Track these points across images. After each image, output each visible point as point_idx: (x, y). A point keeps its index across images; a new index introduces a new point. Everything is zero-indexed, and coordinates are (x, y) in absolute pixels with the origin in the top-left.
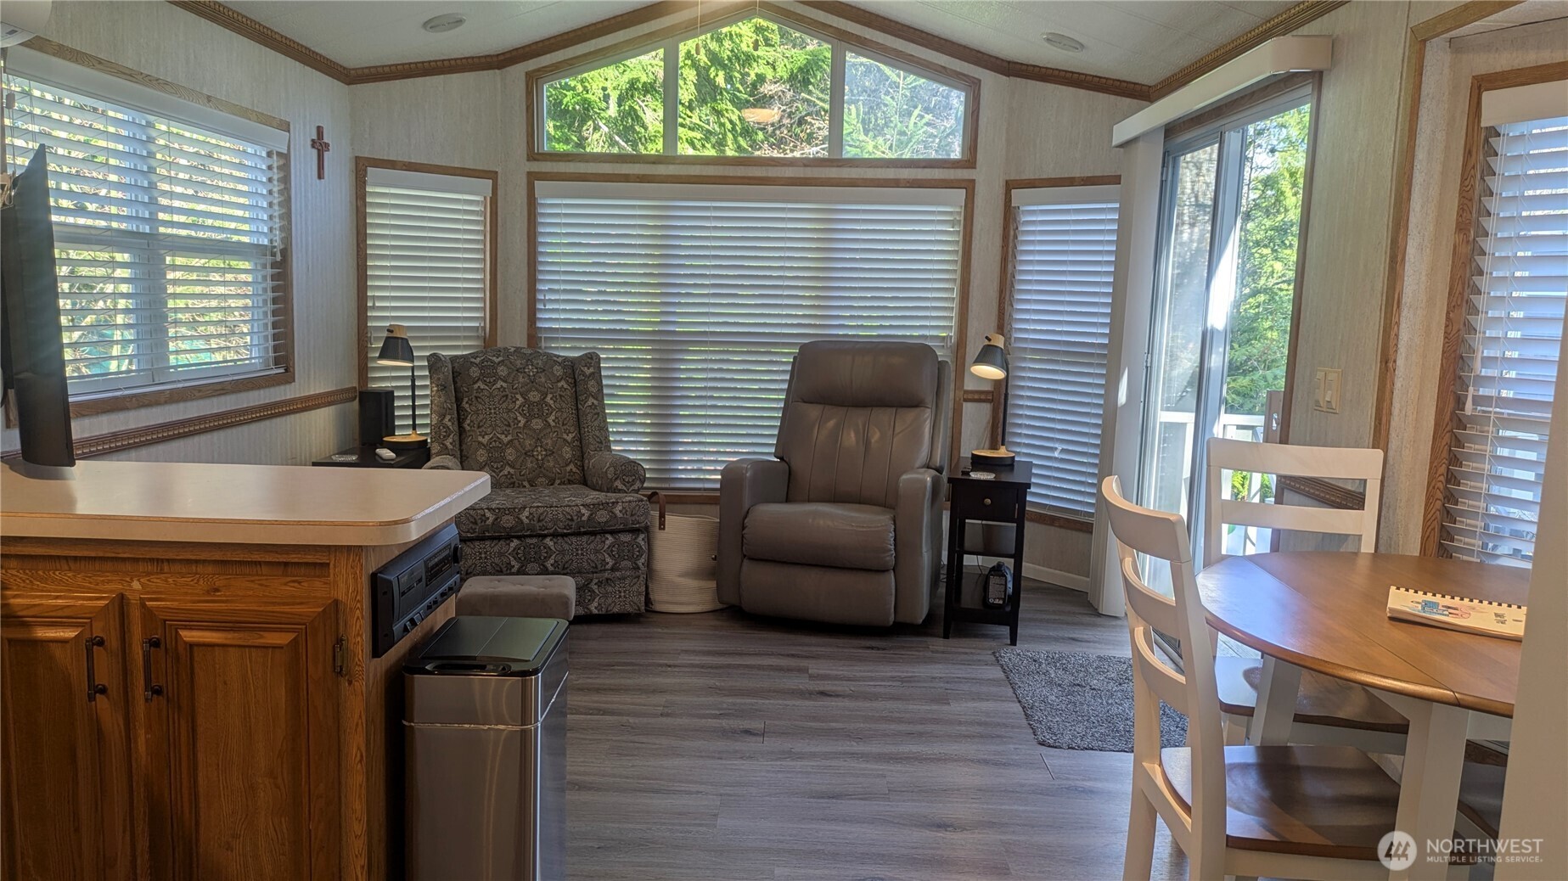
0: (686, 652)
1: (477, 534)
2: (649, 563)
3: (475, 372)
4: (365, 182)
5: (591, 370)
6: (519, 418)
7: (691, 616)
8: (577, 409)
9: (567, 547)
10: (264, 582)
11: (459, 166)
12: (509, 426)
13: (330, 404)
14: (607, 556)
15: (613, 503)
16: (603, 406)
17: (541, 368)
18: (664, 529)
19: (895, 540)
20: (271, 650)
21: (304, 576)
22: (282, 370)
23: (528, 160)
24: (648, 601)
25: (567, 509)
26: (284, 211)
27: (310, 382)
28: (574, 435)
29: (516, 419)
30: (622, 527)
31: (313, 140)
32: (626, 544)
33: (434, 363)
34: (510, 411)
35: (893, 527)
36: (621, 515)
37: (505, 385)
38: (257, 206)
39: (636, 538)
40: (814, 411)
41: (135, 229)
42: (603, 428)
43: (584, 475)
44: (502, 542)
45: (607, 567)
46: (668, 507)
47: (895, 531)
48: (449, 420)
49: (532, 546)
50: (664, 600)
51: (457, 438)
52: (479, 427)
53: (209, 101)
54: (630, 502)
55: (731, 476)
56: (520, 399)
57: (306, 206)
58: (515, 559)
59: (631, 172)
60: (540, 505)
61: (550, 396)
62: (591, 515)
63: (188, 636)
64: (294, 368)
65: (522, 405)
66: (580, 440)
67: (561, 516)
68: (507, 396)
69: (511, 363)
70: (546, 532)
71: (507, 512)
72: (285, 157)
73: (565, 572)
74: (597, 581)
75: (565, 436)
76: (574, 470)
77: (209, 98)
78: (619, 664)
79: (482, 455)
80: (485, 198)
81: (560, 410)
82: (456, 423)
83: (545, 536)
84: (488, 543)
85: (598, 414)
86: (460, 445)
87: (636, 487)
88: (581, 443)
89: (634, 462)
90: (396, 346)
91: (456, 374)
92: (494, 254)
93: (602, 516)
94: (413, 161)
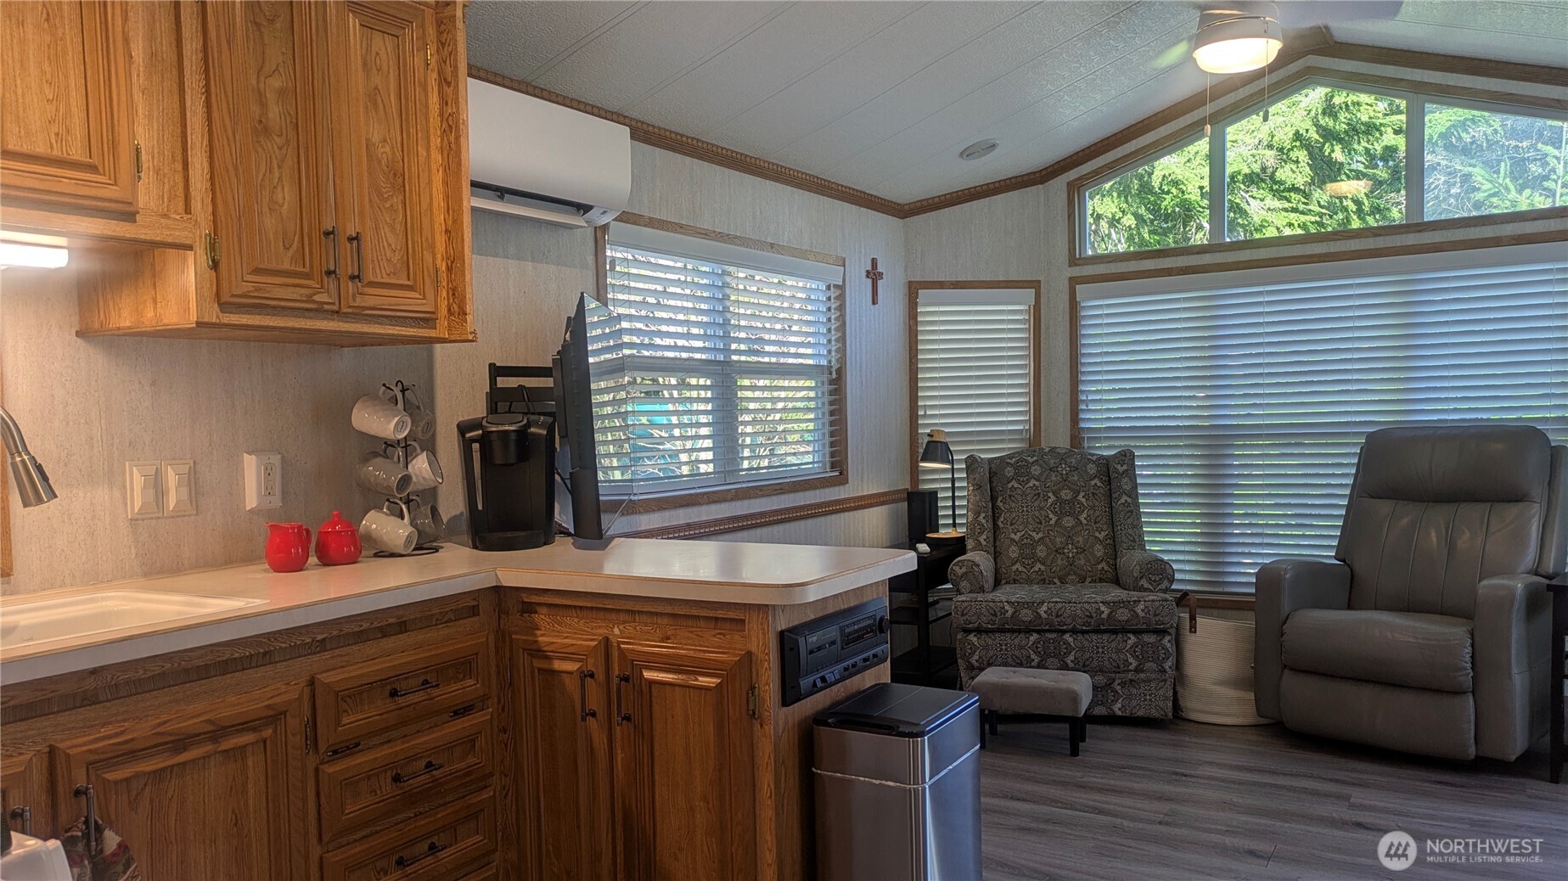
0: (1211, 763)
1: (997, 626)
2: (1179, 665)
3: (1009, 472)
4: (916, 304)
5: (1125, 467)
6: (1051, 516)
7: (1223, 728)
8: (1111, 507)
9: (1086, 644)
10: (700, 634)
11: (1004, 279)
12: (1041, 523)
13: (883, 503)
14: (1129, 656)
15: (1135, 601)
16: (1138, 505)
17: (1074, 467)
18: (1195, 632)
19: (1472, 657)
20: (703, 691)
21: (730, 630)
22: (837, 474)
23: (1070, 266)
24: (1176, 706)
25: (1086, 606)
26: (840, 334)
27: (861, 485)
28: (1106, 533)
29: (1048, 516)
30: (1144, 626)
31: (867, 271)
32: (1150, 645)
33: (972, 463)
34: (1041, 509)
35: (1470, 641)
36: (1143, 614)
37: (1037, 483)
38: (819, 332)
39: (1161, 640)
40: (1384, 507)
41: (713, 358)
42: (1137, 525)
43: (1117, 574)
44: (1022, 635)
45: (1130, 667)
46: (1198, 610)
47: (1472, 645)
48: (984, 518)
49: (1051, 641)
50: (1194, 707)
51: (990, 535)
52: (1011, 524)
53: (772, 248)
54: (1153, 601)
55: (1268, 579)
56: (1052, 497)
57: (861, 329)
58: (1035, 653)
59: (1174, 266)
60: (1059, 600)
61: (1082, 494)
62: (1111, 613)
63: (647, 674)
64: (847, 471)
65: (1054, 503)
66: (1114, 538)
67: (1079, 612)
68: (1039, 494)
69: (1044, 462)
70: (1065, 627)
71: (1026, 606)
72: (841, 288)
73: (1086, 669)
74: (1120, 681)
75: (1097, 534)
76: (1106, 568)
77: (772, 245)
78: (1132, 767)
79: (1013, 552)
80: (1030, 306)
81: (1093, 508)
82: (991, 521)
83: (1065, 632)
84: (1008, 635)
85: (1132, 512)
86: (995, 542)
87: (1163, 586)
88: (1114, 541)
89: (1167, 563)
90: (937, 449)
91: (992, 474)
92: (1037, 359)
93: (1123, 615)
94: (960, 279)
